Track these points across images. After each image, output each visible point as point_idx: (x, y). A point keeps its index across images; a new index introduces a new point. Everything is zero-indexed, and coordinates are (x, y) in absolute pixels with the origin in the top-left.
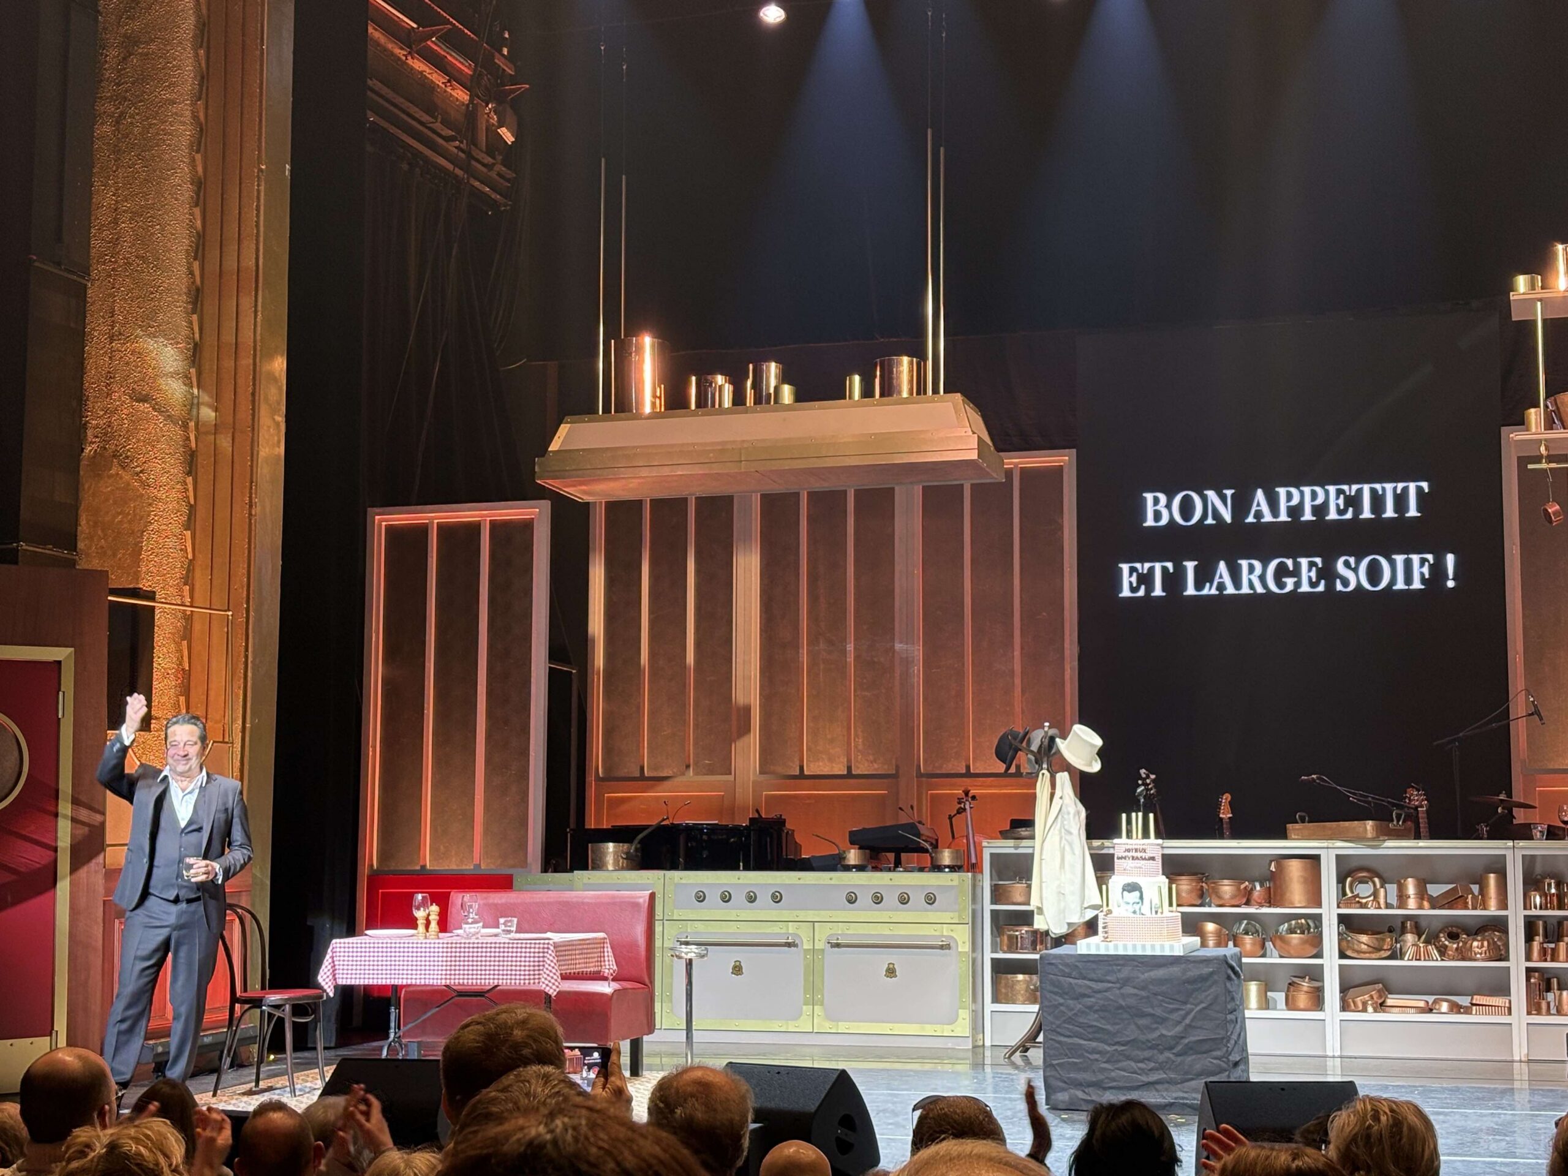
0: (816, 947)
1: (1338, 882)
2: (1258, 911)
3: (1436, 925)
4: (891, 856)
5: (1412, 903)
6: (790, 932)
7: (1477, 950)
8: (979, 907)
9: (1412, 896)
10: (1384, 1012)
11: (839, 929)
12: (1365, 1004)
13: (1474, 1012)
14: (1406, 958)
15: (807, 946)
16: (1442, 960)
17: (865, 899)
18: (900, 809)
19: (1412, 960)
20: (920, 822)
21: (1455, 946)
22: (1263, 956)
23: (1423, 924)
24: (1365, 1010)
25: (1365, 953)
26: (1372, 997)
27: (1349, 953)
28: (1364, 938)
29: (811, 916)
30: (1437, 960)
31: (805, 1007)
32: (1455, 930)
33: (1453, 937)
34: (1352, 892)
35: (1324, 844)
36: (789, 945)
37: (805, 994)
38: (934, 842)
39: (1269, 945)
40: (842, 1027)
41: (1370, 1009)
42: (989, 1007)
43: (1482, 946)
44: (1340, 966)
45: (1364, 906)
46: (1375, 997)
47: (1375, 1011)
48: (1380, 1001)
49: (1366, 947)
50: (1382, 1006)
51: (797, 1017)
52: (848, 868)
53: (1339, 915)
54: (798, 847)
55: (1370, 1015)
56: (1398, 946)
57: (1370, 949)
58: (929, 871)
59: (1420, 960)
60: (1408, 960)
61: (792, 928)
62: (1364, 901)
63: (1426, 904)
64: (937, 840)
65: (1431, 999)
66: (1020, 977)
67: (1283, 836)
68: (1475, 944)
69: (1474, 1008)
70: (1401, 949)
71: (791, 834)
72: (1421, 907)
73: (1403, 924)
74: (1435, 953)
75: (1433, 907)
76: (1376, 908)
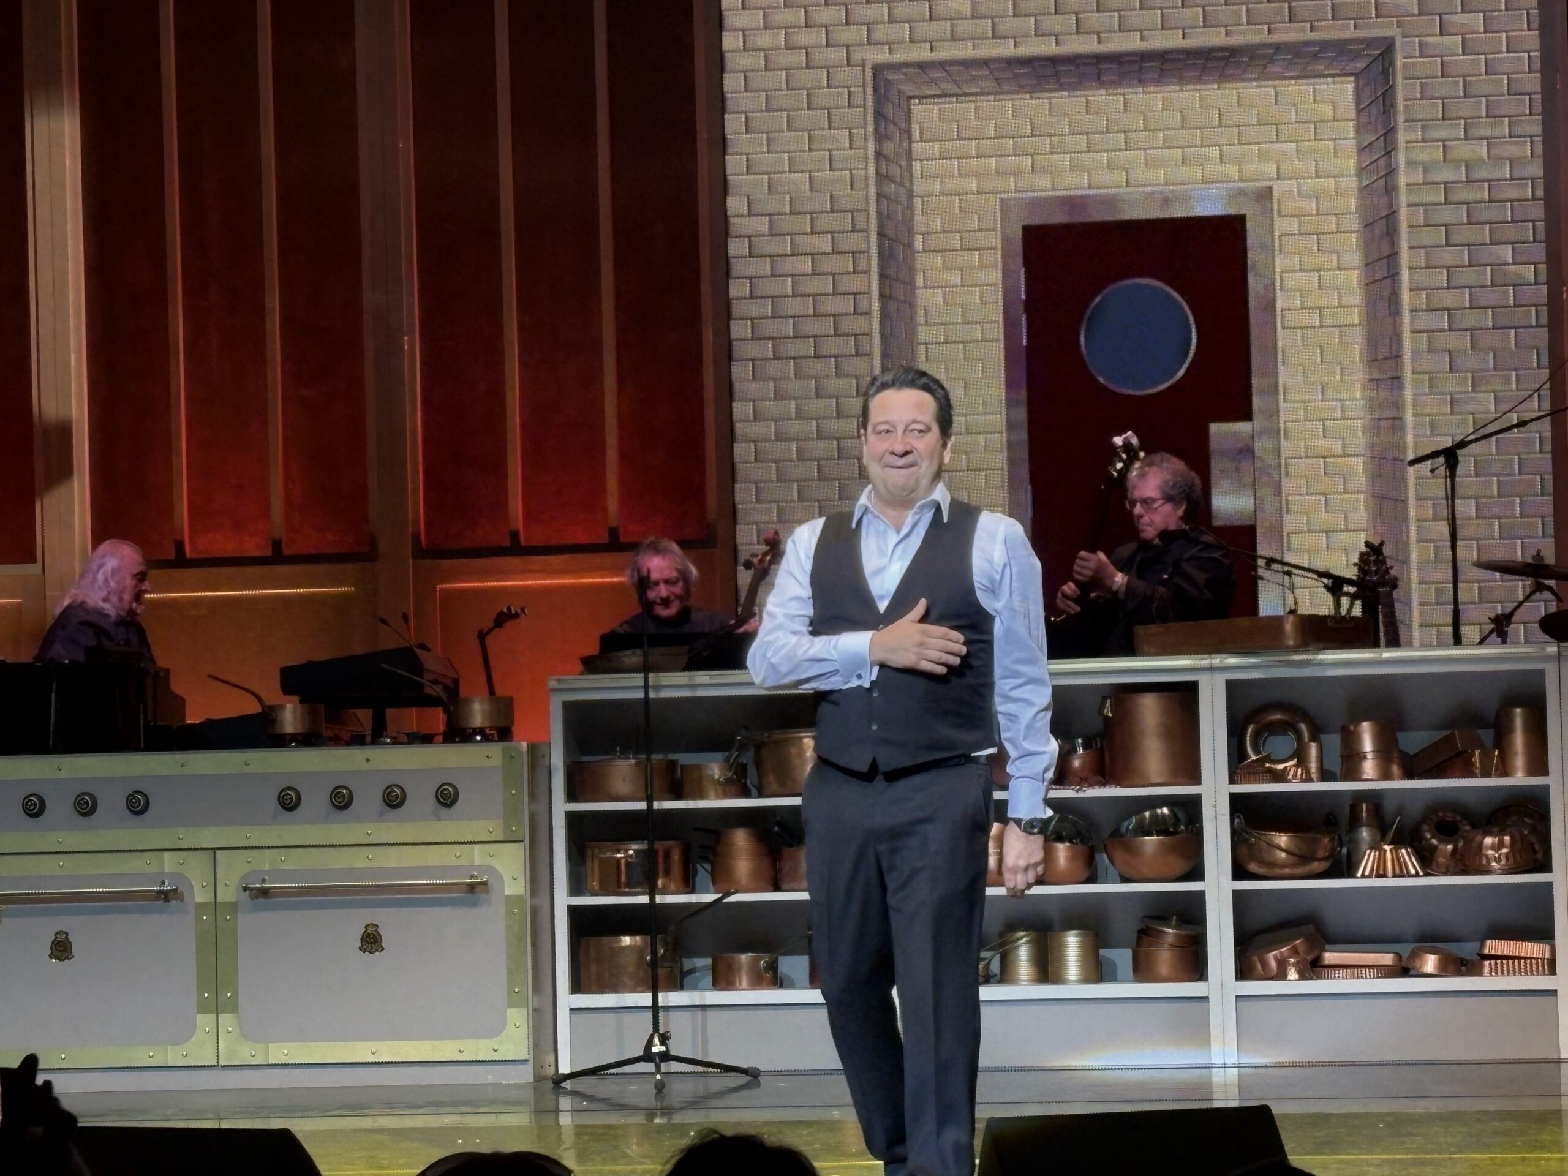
0: (219, 899)
1: (1231, 734)
2: (1081, 795)
3: (1415, 810)
4: (365, 716)
5: (1369, 767)
6: (166, 870)
7: (1490, 852)
8: (541, 807)
9: (1369, 756)
10: (1319, 977)
11: (265, 861)
12: (1283, 966)
13: (1486, 970)
14: (1359, 874)
15: (201, 896)
16: (1426, 875)
17: (315, 800)
18: (383, 621)
19: (1370, 876)
20: (423, 647)
21: (1450, 847)
22: (1091, 880)
23: (1389, 806)
24: (1282, 975)
25: (1283, 866)
26: (1295, 952)
27: (1253, 867)
28: (1282, 839)
29: (209, 837)
30: (1417, 875)
31: (200, 1018)
32: (1449, 816)
33: (1447, 830)
34: (1257, 751)
35: (1204, 661)
36: (165, 896)
37: (200, 992)
38: (451, 685)
39: (1103, 859)
40: (278, 1053)
41: (1293, 974)
42: (566, 1000)
43: (1501, 845)
44: (1236, 894)
45: (1280, 777)
46: (1301, 950)
47: (1303, 976)
48: (1310, 958)
49: (1283, 855)
50: (1313, 968)
51: (184, 1035)
52: (280, 741)
53: (1235, 799)
54: (179, 703)
55: (1293, 984)
56: (1345, 851)
57: (1292, 859)
58: (444, 742)
59: (1384, 876)
60: (1363, 876)
61: (169, 863)
62: (1280, 767)
63: (1395, 769)
64: (456, 682)
65: (1405, 949)
66: (626, 940)
67: (1129, 649)
68: (1488, 841)
69: (1487, 963)
70: (1349, 854)
71: (162, 677)
72: (1386, 775)
73: (1354, 809)
74: (1412, 864)
75: (1409, 775)
76: (1303, 781)
